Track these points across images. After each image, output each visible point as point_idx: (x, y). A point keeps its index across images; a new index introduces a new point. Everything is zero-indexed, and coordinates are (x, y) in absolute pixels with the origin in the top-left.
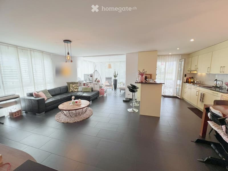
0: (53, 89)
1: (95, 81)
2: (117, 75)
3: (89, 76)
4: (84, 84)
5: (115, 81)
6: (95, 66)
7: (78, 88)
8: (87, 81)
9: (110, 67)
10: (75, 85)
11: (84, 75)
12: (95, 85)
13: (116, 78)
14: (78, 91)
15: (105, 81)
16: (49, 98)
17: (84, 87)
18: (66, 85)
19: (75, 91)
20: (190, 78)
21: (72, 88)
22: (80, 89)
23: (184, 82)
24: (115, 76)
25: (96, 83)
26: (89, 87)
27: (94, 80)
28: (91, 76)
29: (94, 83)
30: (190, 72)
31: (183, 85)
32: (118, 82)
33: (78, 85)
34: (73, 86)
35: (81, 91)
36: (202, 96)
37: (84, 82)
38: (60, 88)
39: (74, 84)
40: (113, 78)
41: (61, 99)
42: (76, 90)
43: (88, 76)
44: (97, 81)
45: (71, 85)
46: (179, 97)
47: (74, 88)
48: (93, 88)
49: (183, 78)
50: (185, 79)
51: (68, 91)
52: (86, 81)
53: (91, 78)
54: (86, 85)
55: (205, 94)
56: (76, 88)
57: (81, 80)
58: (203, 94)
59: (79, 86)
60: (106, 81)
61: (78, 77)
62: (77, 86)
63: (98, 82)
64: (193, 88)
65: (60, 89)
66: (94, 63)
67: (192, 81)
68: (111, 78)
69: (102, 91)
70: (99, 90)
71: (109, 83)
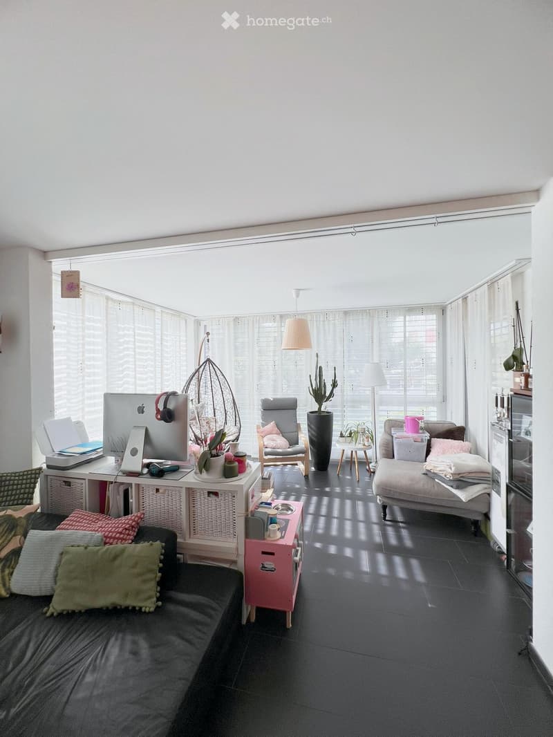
2: (334, 385)
3: (151, 411)
5: (322, 425)
6: (203, 335)
9: (301, 338)
13: (324, 404)
15: (259, 421)
24: (319, 396)
25: (212, 480)
27: (196, 447)
28: (167, 416)
32: (337, 428)
40: (307, 405)
48: (182, 527)
60: (266, 420)
66: (198, 322)
68: (291, 406)
69: (269, 564)
70: (242, 551)
71: (283, 434)
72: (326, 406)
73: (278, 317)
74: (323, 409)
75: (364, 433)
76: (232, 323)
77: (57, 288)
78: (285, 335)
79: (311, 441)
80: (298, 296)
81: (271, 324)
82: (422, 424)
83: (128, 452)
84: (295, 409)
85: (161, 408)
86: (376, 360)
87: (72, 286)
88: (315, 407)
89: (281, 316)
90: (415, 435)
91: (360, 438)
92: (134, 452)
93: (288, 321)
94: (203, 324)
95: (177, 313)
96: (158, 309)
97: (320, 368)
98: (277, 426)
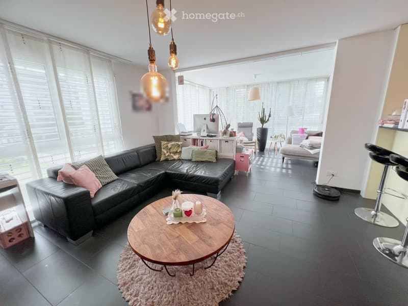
0: (121, 155)
1: (225, 133)
2: (270, 116)
3: (208, 119)
4: (195, 141)
5: (263, 133)
7: (181, 152)
8: (202, 132)
9: (256, 95)
10: (173, 143)
11: (196, 116)
12: (223, 143)
13: (265, 124)
14: (181, 160)
16: (108, 183)
17: (195, 147)
18: (153, 142)
19: (174, 160)
21: (166, 152)
22: (186, 153)
24: (263, 121)
25: (226, 137)
26: (207, 148)
27: (221, 129)
28: (213, 120)
29: (221, 138)
32: (269, 135)
33: (180, 143)
34: (169, 145)
35: (190, 161)
37: (195, 135)
38: (137, 151)
39: (171, 141)
40: (257, 125)
41: (139, 185)
42: (176, 157)
43: (205, 119)
44: (229, 133)
45: (163, 143)
47: (172, 150)
48: (218, 151)
51: (156, 158)
52: (199, 132)
53: (211, 125)
54: (199, 143)
56: (176, 152)
57: (185, 129)
59: (183, 146)
60: (239, 131)
61: (179, 122)
62: (179, 146)
63: (231, 135)
65: (138, 154)
68: (250, 126)
69: (242, 160)
70: (235, 156)
71: (246, 136)
72: (265, 126)
73: (246, 87)
74: (264, 127)
75: (281, 136)
76: (225, 90)
77: (177, 82)
78: (249, 94)
79: (258, 140)
80: (255, 77)
81: (243, 90)
82: (305, 131)
83: (202, 131)
84: (252, 127)
85: (212, 118)
86: (291, 104)
87: (181, 81)
88: (260, 126)
89: (248, 86)
90: (302, 135)
91: (279, 138)
92: (204, 131)
93: (251, 89)
94: (212, 91)
95: (203, 87)
96: (197, 86)
97: (264, 109)
98: (244, 134)
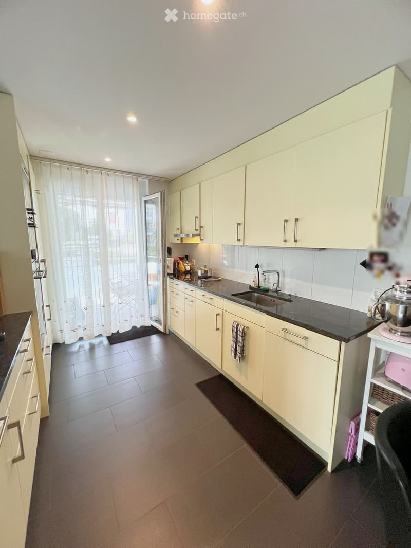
20: (181, 259)
23: (169, 274)
30: (179, 241)
31: (166, 285)
36: (240, 339)
46: (161, 328)
49: (164, 261)
50: (170, 261)
55: (248, 328)
58: (241, 328)
64: (202, 298)
67: (188, 268)
